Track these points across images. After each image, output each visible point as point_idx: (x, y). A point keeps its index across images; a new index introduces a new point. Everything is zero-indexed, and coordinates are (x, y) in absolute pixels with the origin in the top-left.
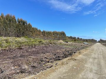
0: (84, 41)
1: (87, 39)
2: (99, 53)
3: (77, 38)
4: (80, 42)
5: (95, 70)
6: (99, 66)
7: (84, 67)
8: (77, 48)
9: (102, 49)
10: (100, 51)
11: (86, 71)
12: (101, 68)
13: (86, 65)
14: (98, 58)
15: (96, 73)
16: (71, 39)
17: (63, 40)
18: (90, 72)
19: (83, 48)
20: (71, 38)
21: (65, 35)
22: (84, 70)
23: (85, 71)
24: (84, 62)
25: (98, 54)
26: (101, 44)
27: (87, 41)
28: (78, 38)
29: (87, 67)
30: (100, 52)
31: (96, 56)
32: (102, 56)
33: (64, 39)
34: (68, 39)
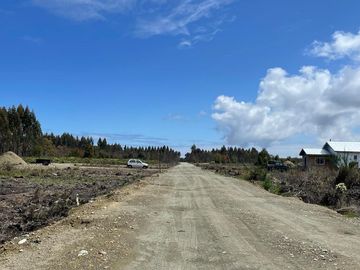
0: (130, 157)
1: (141, 150)
2: (195, 192)
3: (96, 144)
4: (109, 160)
5: (192, 250)
6: (205, 230)
7: (132, 243)
8: (99, 183)
9: (204, 181)
10: (195, 186)
11: (149, 259)
12: (215, 239)
13: (143, 238)
14: (195, 208)
15: (199, 260)
16: (69, 151)
17: (24, 154)
18: (169, 259)
19: (126, 182)
20: (66, 141)
21: (36, 128)
22: (134, 256)
23: (142, 259)
24: (136, 226)
25: (192, 196)
26: (198, 165)
27: (140, 154)
28: (102, 144)
29: (153, 244)
30: (198, 189)
31: (185, 201)
32: (207, 200)
33: (30, 147)
34: (53, 149)
